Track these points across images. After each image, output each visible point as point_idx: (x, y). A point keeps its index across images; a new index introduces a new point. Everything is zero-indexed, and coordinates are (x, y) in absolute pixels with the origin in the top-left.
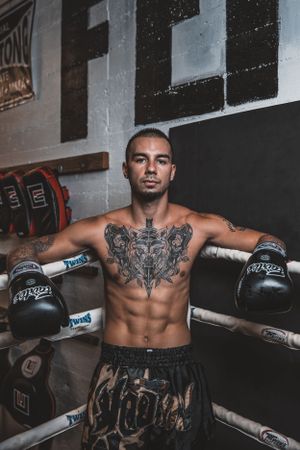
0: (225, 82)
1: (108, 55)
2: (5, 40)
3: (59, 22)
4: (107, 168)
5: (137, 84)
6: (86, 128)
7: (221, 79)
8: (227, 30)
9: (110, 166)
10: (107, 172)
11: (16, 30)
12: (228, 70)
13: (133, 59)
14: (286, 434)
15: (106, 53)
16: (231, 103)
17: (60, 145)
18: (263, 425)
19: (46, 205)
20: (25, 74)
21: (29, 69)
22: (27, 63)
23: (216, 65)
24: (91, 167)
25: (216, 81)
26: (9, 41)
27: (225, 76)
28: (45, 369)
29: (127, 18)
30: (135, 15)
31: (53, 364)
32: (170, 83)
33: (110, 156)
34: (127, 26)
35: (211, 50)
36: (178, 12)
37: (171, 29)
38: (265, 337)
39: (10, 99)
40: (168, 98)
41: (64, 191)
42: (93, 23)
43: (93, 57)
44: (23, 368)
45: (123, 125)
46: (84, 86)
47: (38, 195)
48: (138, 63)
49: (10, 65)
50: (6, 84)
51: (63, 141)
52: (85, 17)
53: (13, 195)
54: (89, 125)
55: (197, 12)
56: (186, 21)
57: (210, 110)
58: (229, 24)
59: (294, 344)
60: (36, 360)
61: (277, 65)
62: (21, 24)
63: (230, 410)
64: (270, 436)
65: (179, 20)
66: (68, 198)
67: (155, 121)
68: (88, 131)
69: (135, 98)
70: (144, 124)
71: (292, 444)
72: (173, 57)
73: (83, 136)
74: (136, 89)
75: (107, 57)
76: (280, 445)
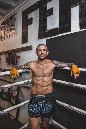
2: (9, 23)
3: (22, 17)
4: (32, 49)
5: (39, 30)
7: (58, 28)
8: (60, 18)
9: (33, 49)
10: (32, 50)
11: (12, 20)
12: (60, 26)
14: (73, 106)
16: (61, 33)
18: (68, 104)
20: (14, 30)
21: (15, 28)
22: (14, 27)
23: (57, 25)
24: (28, 49)
25: (57, 29)
26: (10, 23)
27: (59, 28)
28: (18, 94)
30: (38, 16)
31: (20, 93)
32: (46, 30)
33: (33, 47)
34: (37, 18)
35: (56, 22)
36: (48, 14)
37: (46, 18)
38: (69, 85)
39: (10, 35)
40: (46, 33)
42: (29, 18)
43: (29, 25)
44: (13, 94)
45: (36, 39)
46: (27, 31)
48: (39, 26)
49: (11, 28)
50: (10, 32)
51: (22, 44)
52: (27, 16)
54: (28, 40)
55: (52, 14)
56: (50, 16)
57: (55, 35)
58: (60, 16)
59: (75, 86)
60: (16, 92)
61: (71, 25)
62: (13, 19)
63: (61, 101)
64: (70, 107)
65: (48, 16)
67: (43, 38)
68: (28, 41)
69: (39, 33)
70: (41, 39)
71: (75, 108)
72: (47, 24)
73: (27, 42)
74: (39, 31)
75: (32, 25)
76: (72, 108)
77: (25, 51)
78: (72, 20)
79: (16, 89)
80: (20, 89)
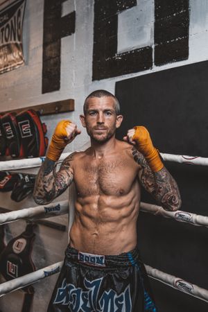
0: (154, 50)
1: (75, 34)
2: (5, 26)
3: (42, 12)
4: (73, 110)
5: (94, 53)
6: (59, 83)
7: (151, 48)
8: (155, 15)
9: (75, 109)
10: (73, 113)
11: (13, 19)
12: (155, 42)
13: (92, 37)
14: (192, 282)
15: (74, 32)
16: (158, 64)
17: (41, 95)
18: (176, 277)
19: (31, 135)
20: (19, 49)
21: (21, 45)
22: (19, 40)
23: (147, 39)
24: (62, 109)
25: (147, 50)
26: (8, 26)
28: (29, 248)
29: (88, 9)
30: (93, 7)
31: (35, 246)
32: (116, 52)
33: (75, 102)
34: (88, 14)
35: (145, 29)
36: (122, 4)
37: (117, 16)
38: (177, 218)
39: (8, 65)
40: (115, 62)
41: (44, 126)
42: (65, 13)
43: (65, 36)
44: (14, 245)
45: (85, 80)
46: (59, 56)
47: (26, 129)
48: (95, 39)
49: (8, 43)
50: (6, 55)
51: (43, 92)
52: (60, 9)
53: (8, 129)
54: (61, 81)
55: (135, 4)
56: (128, 10)
57: (143, 70)
58: (156, 12)
59: (197, 222)
60: (23, 241)
61: (188, 38)
62: (16, 14)
63: (154, 268)
64: (181, 284)
65: (122, 9)
66: (46, 131)
67: (106, 77)
68: (61, 85)
69: (93, 62)
70: (99, 79)
71: (196, 289)
72: (119, 34)
73: (58, 88)
74: (94, 57)
76: (188, 289)
77: (52, 116)
78: (191, 23)
79: (24, 233)
80: (35, 232)
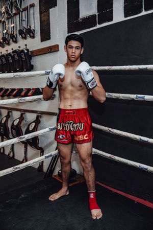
4: (58, 51)
5: (68, 18)
7: (96, 15)
9: (60, 50)
15: (56, 6)
16: (99, 24)
23: (94, 10)
24: (52, 50)
25: (94, 16)
32: (79, 18)
33: (59, 46)
35: (93, 5)
40: (79, 22)
43: (51, 8)
45: (63, 33)
46: (49, 20)
48: (68, 10)
51: (41, 42)
54: (51, 35)
57: (92, 27)
61: (113, 10)
69: (68, 23)
70: (71, 33)
72: (80, 7)
73: (49, 39)
74: (68, 20)
75: (57, 7)
77: (47, 54)
